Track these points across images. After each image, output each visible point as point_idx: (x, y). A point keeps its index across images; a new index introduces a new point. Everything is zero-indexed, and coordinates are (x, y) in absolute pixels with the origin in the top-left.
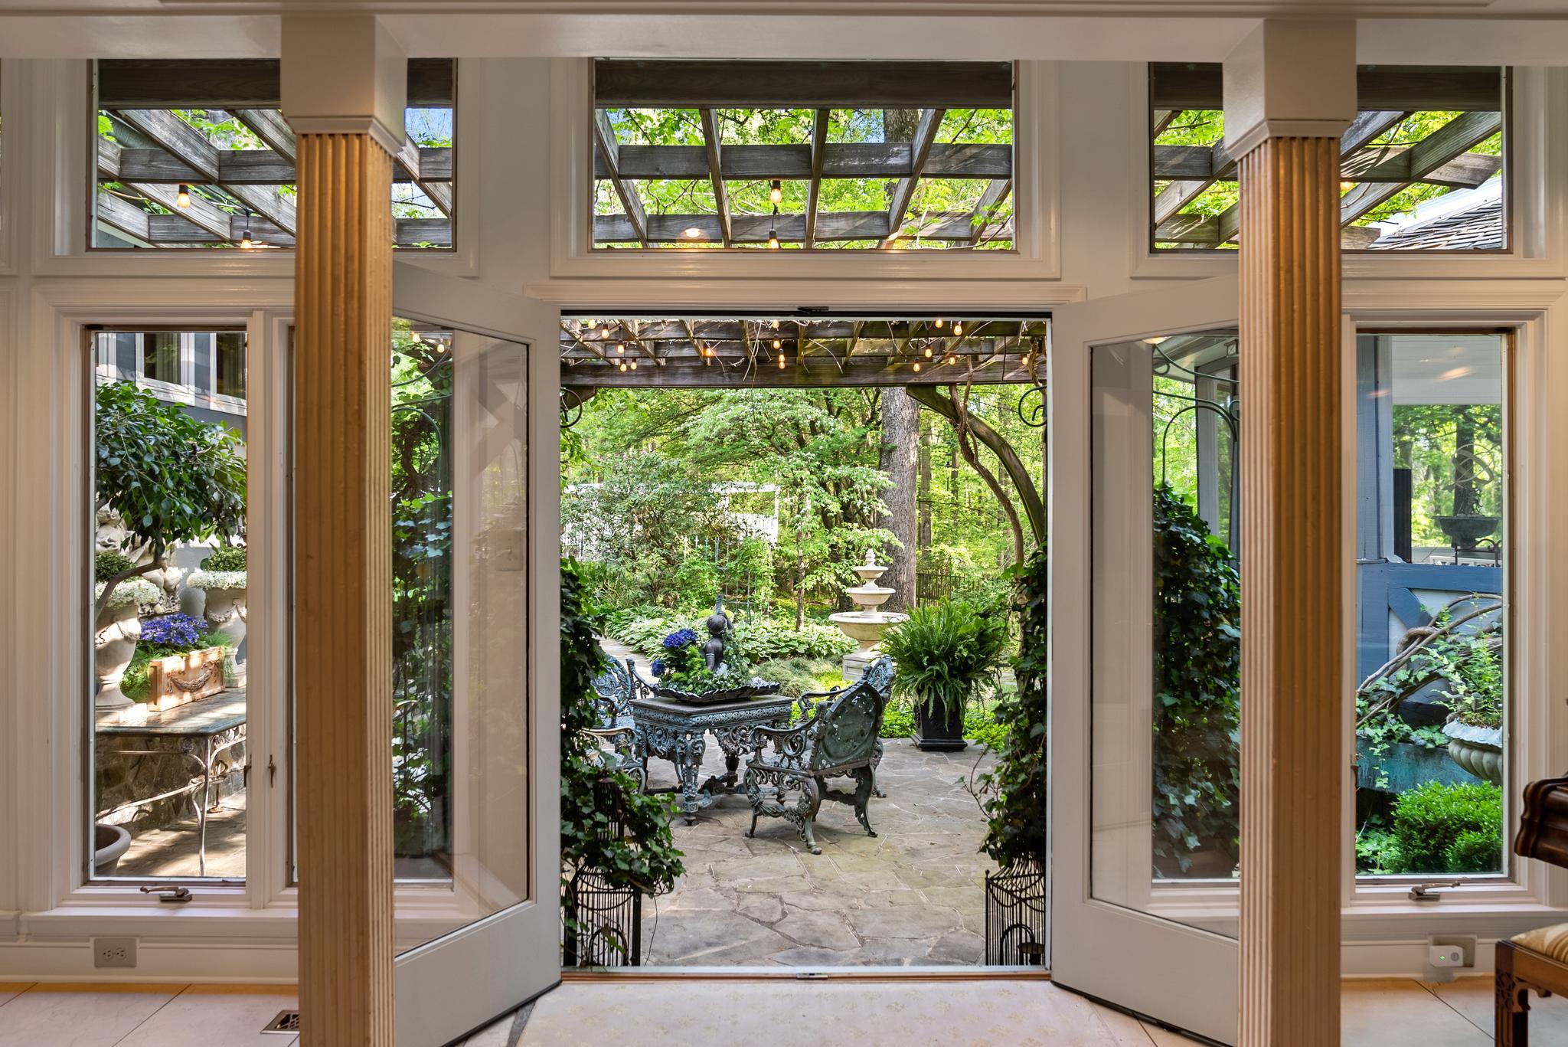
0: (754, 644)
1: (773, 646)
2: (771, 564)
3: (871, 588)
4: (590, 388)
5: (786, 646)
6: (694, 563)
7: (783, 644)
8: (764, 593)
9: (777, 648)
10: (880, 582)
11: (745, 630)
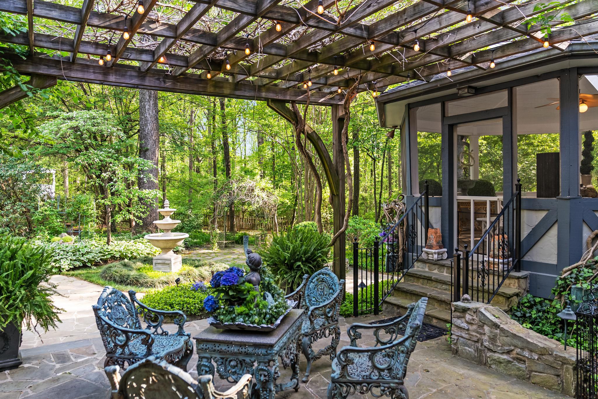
0: (93, 255)
1: (101, 254)
2: (95, 209)
3: (168, 220)
4: (54, 78)
5: (108, 254)
6: (46, 211)
7: (107, 253)
8: (92, 227)
9: (104, 256)
10: (173, 218)
11: (85, 247)
